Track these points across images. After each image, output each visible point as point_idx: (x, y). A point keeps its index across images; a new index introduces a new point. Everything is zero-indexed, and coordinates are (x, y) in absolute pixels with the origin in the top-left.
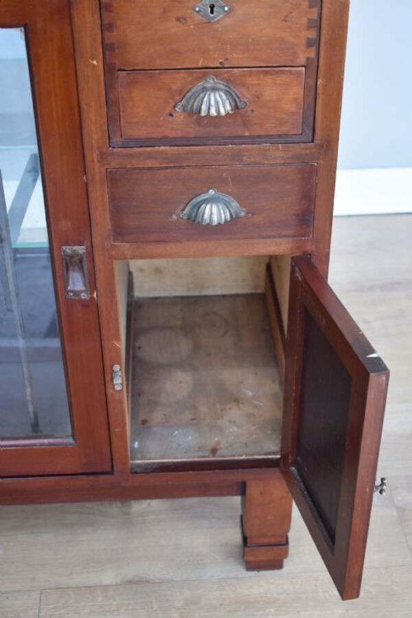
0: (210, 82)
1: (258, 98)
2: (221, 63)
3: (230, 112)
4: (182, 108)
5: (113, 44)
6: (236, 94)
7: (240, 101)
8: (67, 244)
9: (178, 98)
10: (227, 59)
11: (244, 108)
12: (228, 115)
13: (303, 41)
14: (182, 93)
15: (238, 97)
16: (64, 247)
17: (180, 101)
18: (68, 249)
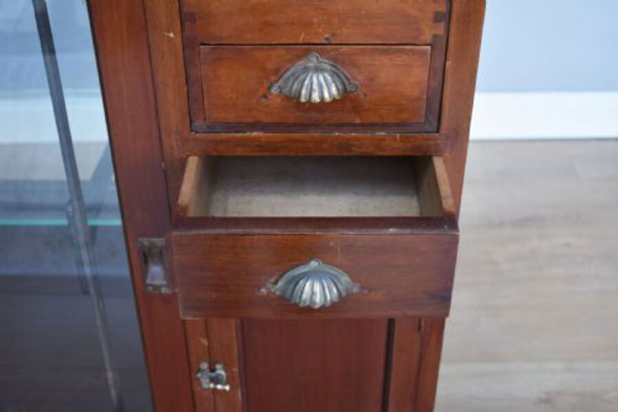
0: (313, 60)
1: (371, 79)
2: (327, 39)
3: (337, 97)
4: (279, 90)
5: (193, 14)
6: (345, 76)
7: (350, 84)
8: (145, 235)
9: (273, 78)
10: (334, 35)
11: (355, 91)
12: (334, 101)
13: (430, 15)
14: (278, 72)
15: (347, 78)
16: (141, 239)
17: (277, 81)
18: (146, 241)
